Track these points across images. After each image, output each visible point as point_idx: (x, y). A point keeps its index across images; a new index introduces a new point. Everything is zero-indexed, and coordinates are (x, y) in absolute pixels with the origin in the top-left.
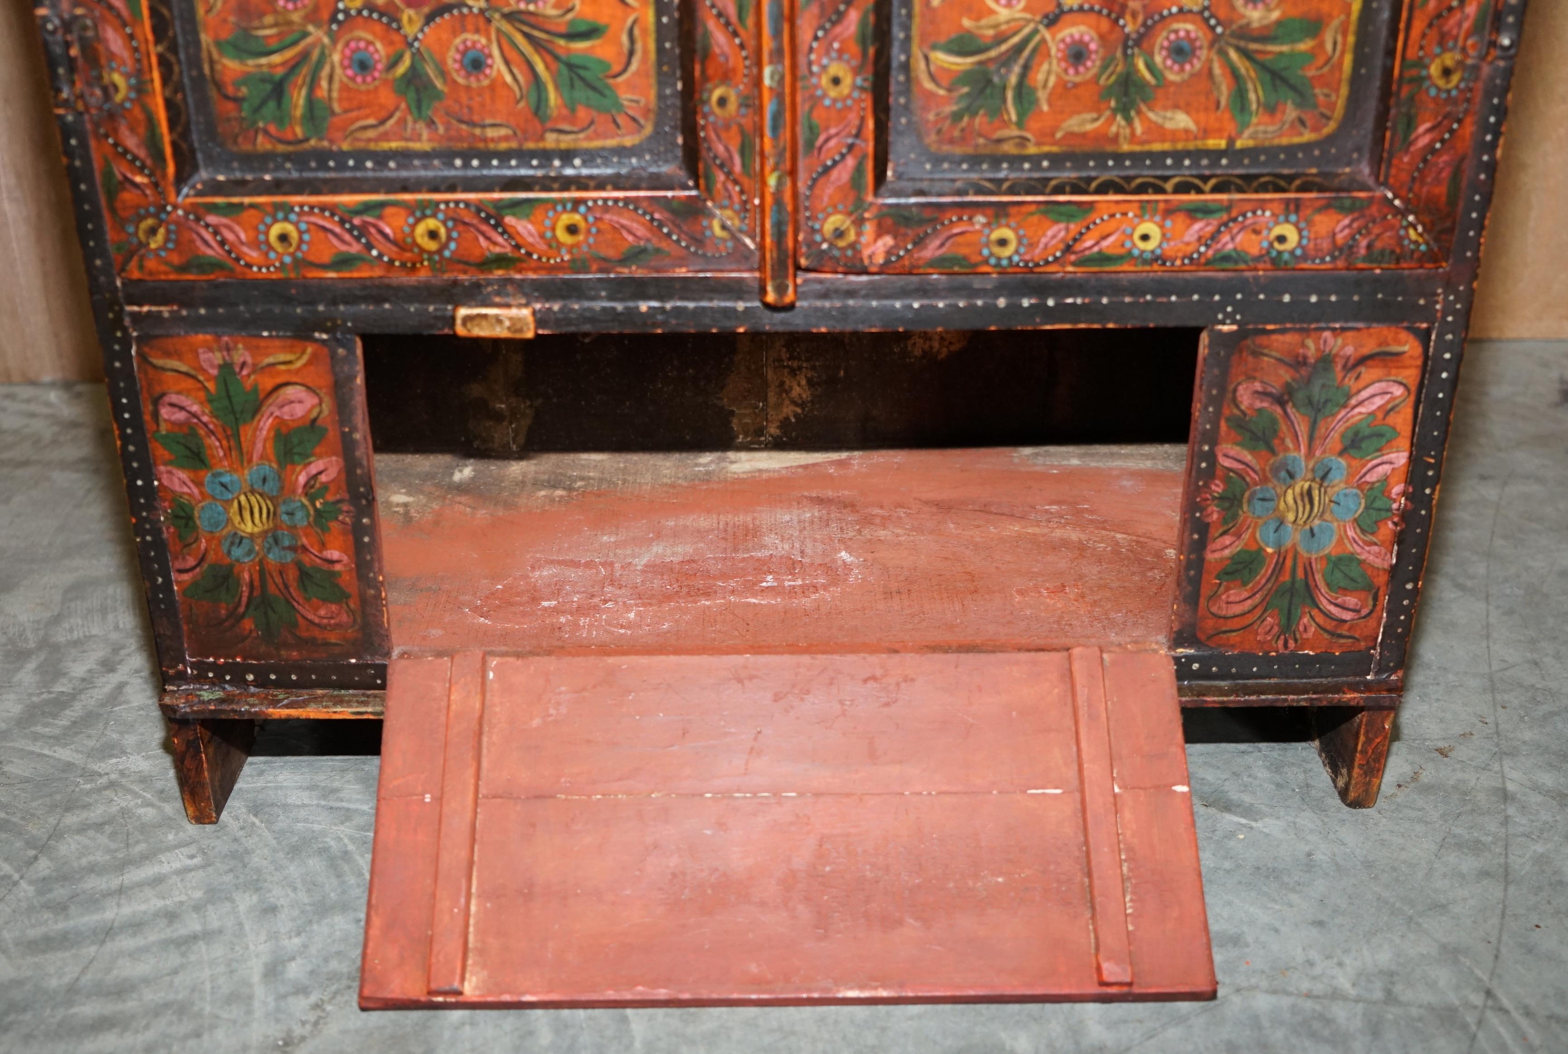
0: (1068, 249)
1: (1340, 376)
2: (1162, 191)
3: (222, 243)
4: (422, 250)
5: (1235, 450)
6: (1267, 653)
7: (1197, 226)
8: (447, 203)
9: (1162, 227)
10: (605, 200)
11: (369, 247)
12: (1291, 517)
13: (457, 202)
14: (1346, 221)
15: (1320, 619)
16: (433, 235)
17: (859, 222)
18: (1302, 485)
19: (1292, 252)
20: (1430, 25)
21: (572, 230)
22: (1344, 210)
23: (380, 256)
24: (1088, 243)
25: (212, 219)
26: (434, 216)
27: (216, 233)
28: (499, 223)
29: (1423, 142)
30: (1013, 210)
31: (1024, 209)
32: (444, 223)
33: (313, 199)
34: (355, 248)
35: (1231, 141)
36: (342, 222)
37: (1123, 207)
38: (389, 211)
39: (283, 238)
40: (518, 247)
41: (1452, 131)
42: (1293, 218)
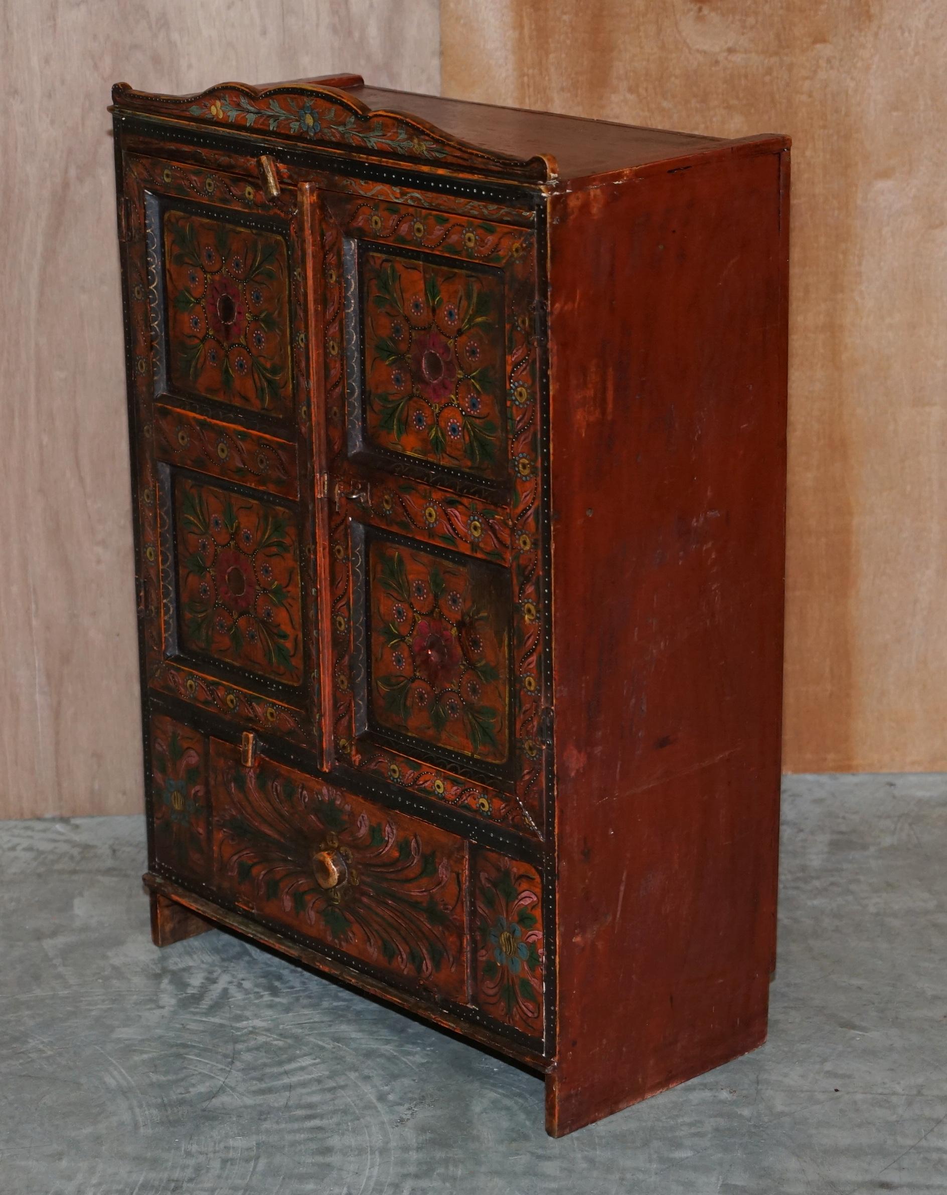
0: (415, 782)
1: (513, 881)
2: (444, 768)
3: (175, 682)
4: (230, 708)
5: (482, 906)
6: (503, 1023)
7: (455, 788)
8: (237, 690)
9: (443, 784)
10: (282, 706)
11: (214, 700)
12: (504, 949)
13: (239, 691)
14: (503, 805)
15: (520, 1011)
16: (232, 701)
17: (351, 745)
18: (506, 934)
19: (487, 812)
20: (522, 726)
21: (272, 714)
22: (502, 799)
23: (217, 704)
24: (421, 782)
25: (172, 671)
26: (232, 694)
27: (173, 678)
28: (251, 705)
29: (527, 777)
30: (397, 758)
31: (401, 759)
32: (235, 697)
33: (200, 674)
34: (210, 698)
35: (472, 755)
36: (207, 686)
37: (431, 770)
38: (220, 687)
39: (191, 686)
40: (256, 716)
41: (536, 776)
42: (486, 796)
